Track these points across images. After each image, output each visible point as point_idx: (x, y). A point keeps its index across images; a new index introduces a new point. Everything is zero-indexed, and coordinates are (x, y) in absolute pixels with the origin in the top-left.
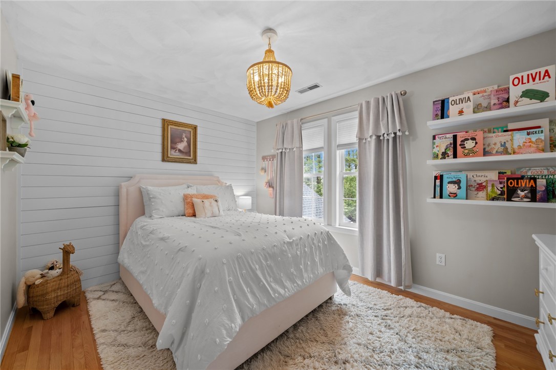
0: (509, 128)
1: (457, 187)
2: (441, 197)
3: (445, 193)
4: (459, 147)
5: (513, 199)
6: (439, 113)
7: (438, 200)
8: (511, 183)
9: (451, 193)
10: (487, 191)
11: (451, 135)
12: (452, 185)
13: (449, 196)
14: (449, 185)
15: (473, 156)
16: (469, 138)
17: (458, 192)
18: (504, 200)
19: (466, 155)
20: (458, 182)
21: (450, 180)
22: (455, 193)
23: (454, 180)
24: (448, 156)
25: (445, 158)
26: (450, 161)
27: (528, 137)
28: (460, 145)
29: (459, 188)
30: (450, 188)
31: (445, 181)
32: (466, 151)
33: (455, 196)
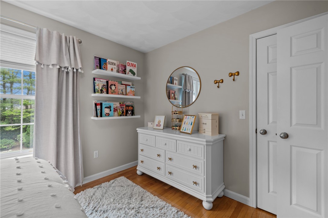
0: (123, 83)
1: (109, 110)
2: (101, 116)
3: (103, 114)
4: (109, 88)
5: (127, 115)
6: (98, 65)
7: (99, 118)
8: (127, 108)
9: (107, 114)
10: (118, 111)
11: (106, 81)
12: (107, 109)
13: (106, 115)
14: (106, 109)
15: (114, 94)
16: (113, 84)
17: (110, 113)
18: (124, 115)
19: (112, 93)
20: (109, 107)
21: (106, 106)
22: (108, 114)
23: (108, 106)
24: (103, 92)
25: (102, 93)
26: (104, 95)
27: (131, 89)
28: (110, 87)
29: (110, 111)
30: (106, 111)
31: (104, 106)
32: (112, 91)
33: (108, 115)
